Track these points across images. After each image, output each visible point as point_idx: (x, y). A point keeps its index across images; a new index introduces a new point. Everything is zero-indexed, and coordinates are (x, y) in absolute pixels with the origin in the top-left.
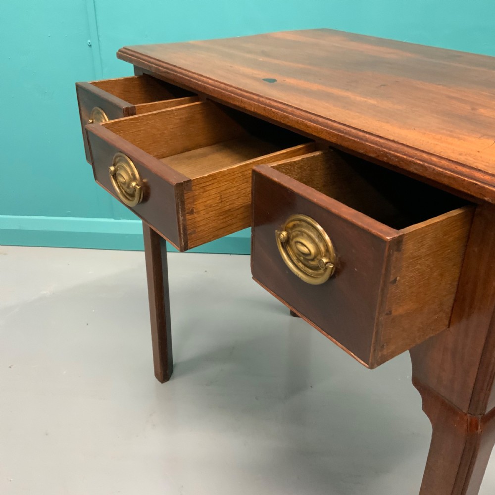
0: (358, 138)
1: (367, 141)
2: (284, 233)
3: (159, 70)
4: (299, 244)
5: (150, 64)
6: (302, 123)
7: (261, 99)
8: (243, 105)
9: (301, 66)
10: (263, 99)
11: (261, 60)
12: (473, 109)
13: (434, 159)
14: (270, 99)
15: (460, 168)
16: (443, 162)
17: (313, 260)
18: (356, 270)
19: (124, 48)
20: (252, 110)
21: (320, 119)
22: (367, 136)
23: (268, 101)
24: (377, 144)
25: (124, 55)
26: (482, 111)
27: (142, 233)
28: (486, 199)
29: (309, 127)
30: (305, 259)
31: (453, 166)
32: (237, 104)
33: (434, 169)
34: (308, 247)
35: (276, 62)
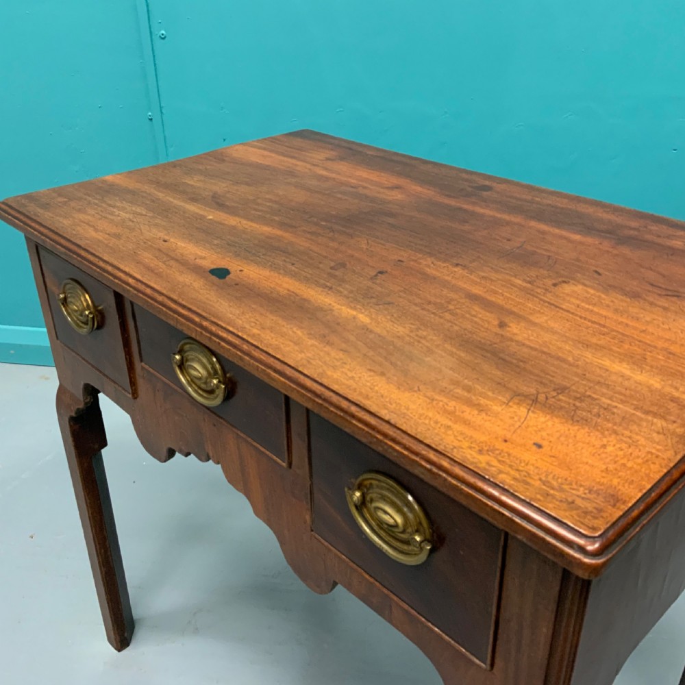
2: (358, 494)
4: (380, 511)
7: (205, 323)
9: (266, 229)
11: (211, 217)
17: (400, 533)
18: (462, 553)
23: (214, 329)
34: (392, 516)
35: (232, 221)
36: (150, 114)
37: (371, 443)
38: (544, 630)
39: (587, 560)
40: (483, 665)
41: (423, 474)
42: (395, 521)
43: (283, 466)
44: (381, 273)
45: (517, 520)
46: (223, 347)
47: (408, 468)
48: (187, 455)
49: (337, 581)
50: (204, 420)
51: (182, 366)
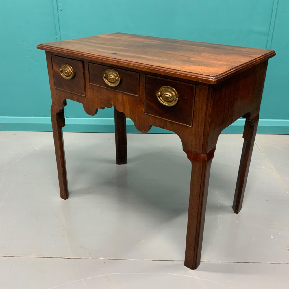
0: (157, 69)
1: (160, 69)
3: (64, 52)
5: (58, 50)
6: (135, 66)
7: (116, 60)
8: (108, 63)
10: (117, 60)
12: (189, 58)
13: (183, 72)
14: (120, 60)
15: (191, 74)
16: (186, 73)
17: (171, 99)
19: (40, 44)
20: (113, 64)
21: (142, 65)
22: (160, 68)
23: (119, 60)
24: (163, 70)
25: (40, 47)
26: (192, 59)
27: (51, 123)
28: (199, 81)
29: (138, 67)
30: (167, 99)
31: (189, 73)
32: (106, 62)
33: (183, 75)
34: (169, 95)
36: (56, 36)
37: (165, 74)
38: (204, 108)
39: (213, 80)
40: (191, 126)
41: (178, 76)
42: (170, 96)
43: (137, 97)
44: (156, 53)
45: (199, 77)
46: (123, 64)
47: (174, 76)
48: (103, 108)
49: (151, 125)
50: (111, 94)
51: (106, 77)
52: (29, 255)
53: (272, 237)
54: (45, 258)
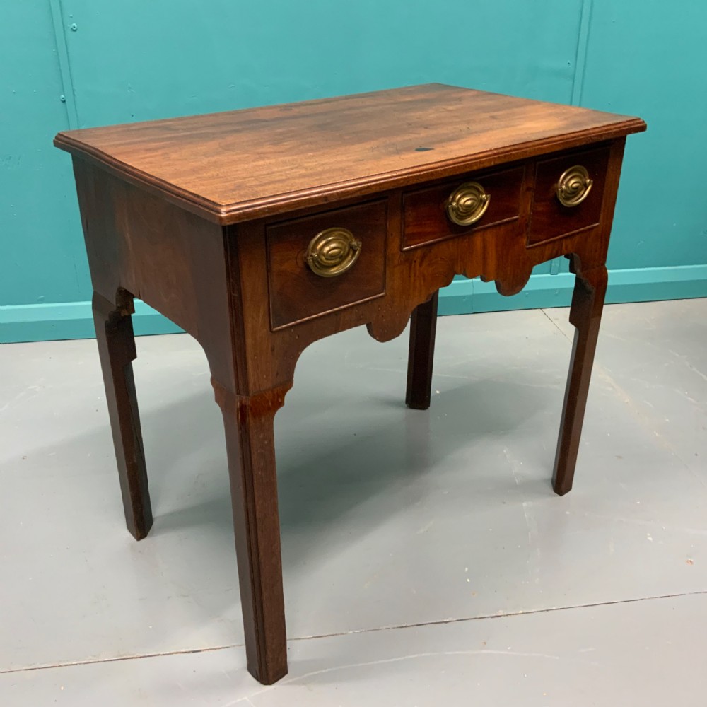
36: (63, 96)
52: (95, 656)
53: (650, 539)
54: (136, 660)
